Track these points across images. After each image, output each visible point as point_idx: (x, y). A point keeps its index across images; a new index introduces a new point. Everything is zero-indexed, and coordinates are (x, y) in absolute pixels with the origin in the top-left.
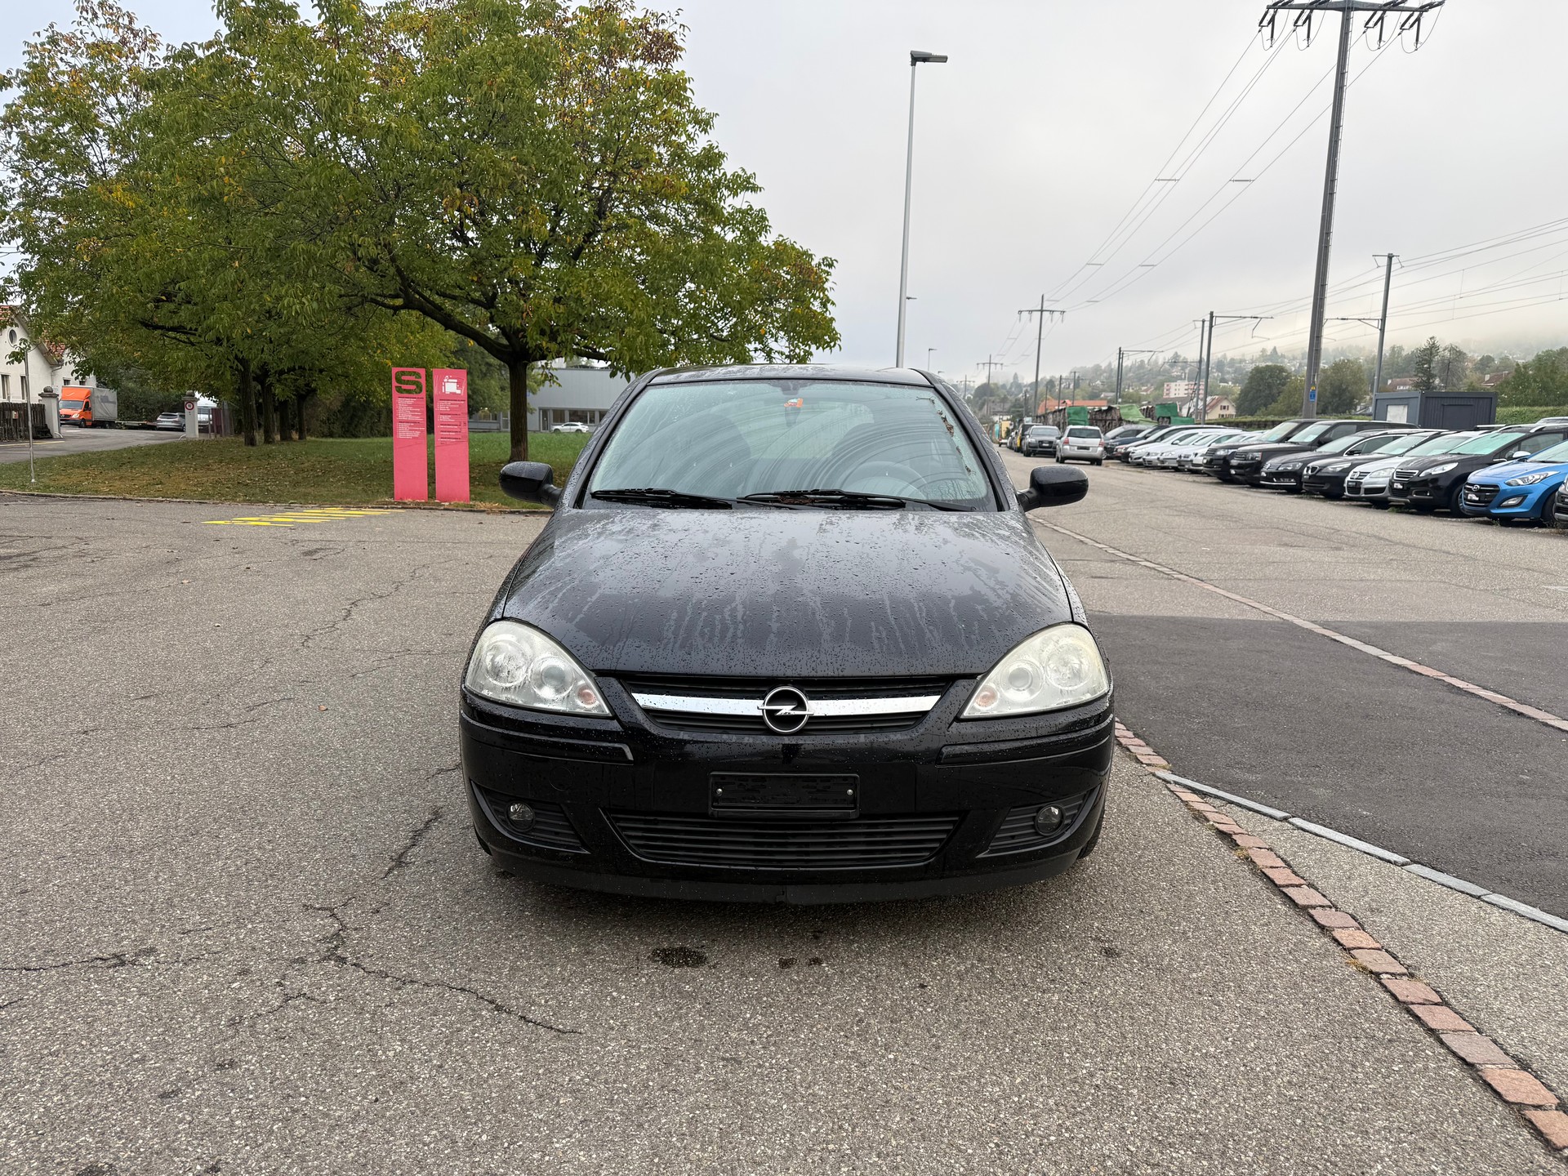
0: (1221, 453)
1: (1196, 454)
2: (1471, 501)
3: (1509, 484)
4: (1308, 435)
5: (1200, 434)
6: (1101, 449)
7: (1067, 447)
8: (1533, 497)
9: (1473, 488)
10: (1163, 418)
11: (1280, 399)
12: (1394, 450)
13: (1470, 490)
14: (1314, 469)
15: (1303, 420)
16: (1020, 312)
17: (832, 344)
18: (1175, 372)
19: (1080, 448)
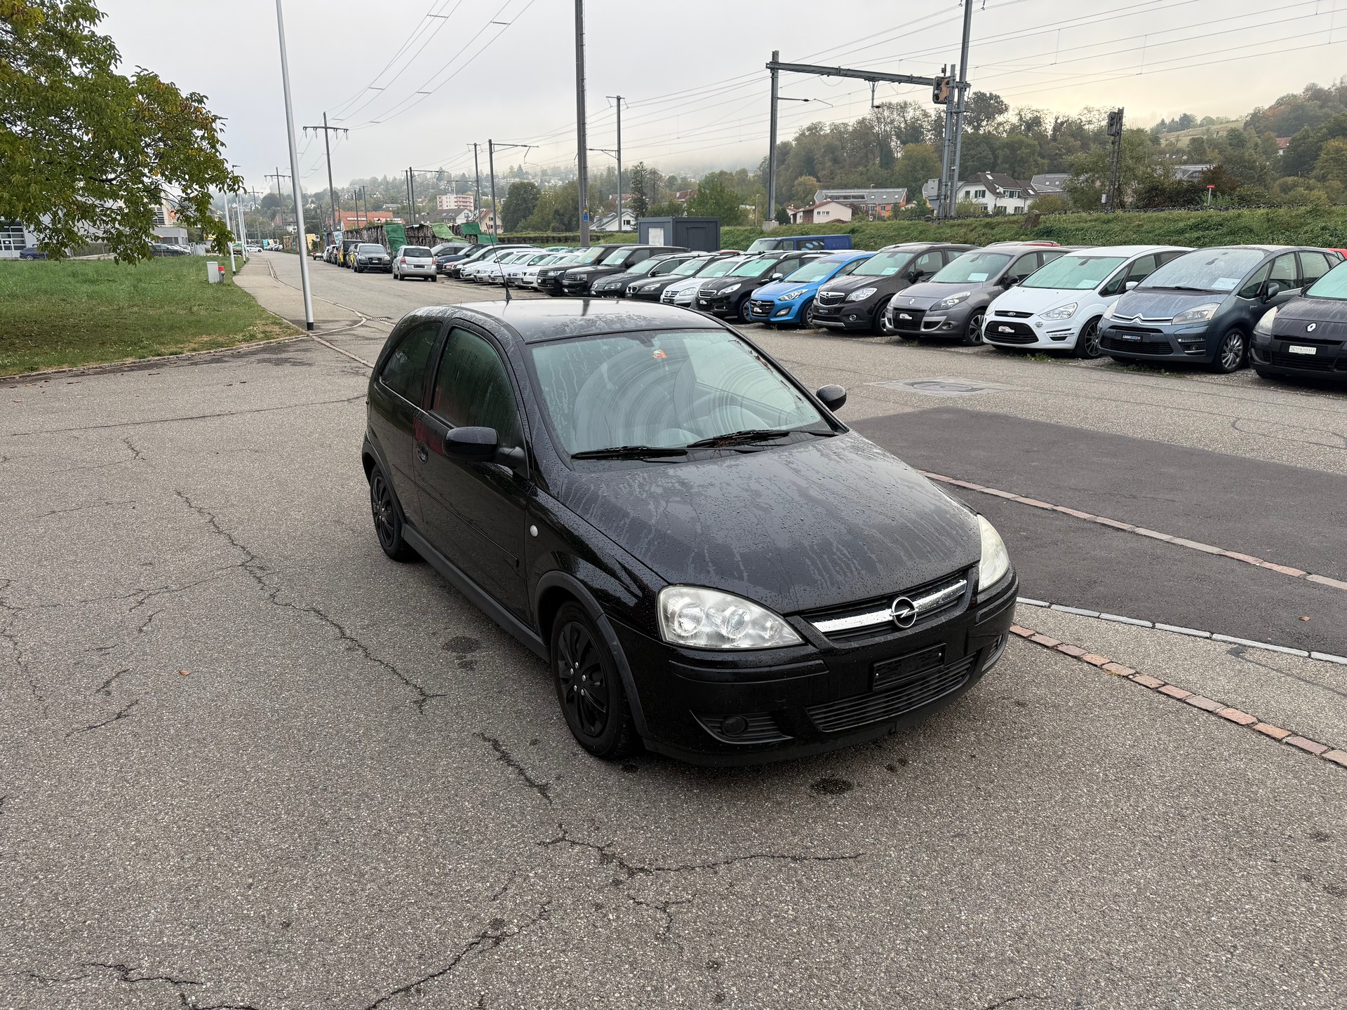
0: (551, 274)
1: (525, 274)
2: (756, 313)
3: (780, 300)
4: (616, 258)
5: (515, 253)
6: (434, 267)
7: (404, 266)
8: (796, 308)
9: (757, 303)
10: (470, 235)
11: (535, 211)
12: (686, 271)
13: (755, 304)
14: (634, 289)
15: (608, 245)
16: (305, 128)
17: (236, 187)
18: (442, 185)
19: (417, 266)
